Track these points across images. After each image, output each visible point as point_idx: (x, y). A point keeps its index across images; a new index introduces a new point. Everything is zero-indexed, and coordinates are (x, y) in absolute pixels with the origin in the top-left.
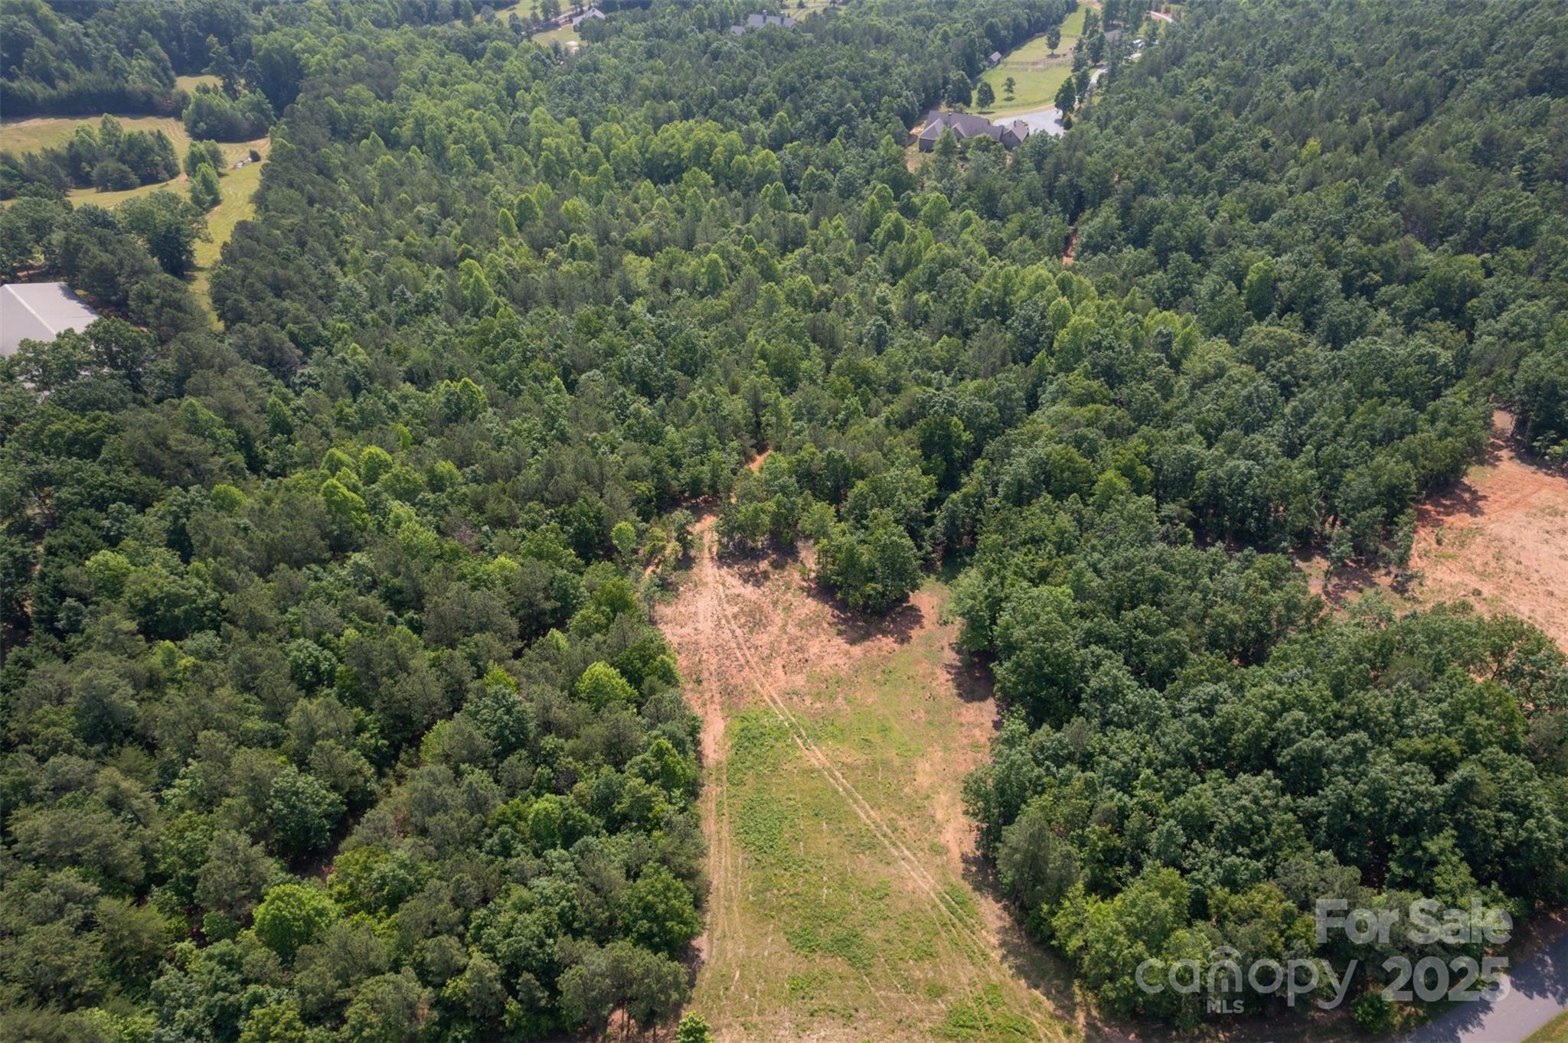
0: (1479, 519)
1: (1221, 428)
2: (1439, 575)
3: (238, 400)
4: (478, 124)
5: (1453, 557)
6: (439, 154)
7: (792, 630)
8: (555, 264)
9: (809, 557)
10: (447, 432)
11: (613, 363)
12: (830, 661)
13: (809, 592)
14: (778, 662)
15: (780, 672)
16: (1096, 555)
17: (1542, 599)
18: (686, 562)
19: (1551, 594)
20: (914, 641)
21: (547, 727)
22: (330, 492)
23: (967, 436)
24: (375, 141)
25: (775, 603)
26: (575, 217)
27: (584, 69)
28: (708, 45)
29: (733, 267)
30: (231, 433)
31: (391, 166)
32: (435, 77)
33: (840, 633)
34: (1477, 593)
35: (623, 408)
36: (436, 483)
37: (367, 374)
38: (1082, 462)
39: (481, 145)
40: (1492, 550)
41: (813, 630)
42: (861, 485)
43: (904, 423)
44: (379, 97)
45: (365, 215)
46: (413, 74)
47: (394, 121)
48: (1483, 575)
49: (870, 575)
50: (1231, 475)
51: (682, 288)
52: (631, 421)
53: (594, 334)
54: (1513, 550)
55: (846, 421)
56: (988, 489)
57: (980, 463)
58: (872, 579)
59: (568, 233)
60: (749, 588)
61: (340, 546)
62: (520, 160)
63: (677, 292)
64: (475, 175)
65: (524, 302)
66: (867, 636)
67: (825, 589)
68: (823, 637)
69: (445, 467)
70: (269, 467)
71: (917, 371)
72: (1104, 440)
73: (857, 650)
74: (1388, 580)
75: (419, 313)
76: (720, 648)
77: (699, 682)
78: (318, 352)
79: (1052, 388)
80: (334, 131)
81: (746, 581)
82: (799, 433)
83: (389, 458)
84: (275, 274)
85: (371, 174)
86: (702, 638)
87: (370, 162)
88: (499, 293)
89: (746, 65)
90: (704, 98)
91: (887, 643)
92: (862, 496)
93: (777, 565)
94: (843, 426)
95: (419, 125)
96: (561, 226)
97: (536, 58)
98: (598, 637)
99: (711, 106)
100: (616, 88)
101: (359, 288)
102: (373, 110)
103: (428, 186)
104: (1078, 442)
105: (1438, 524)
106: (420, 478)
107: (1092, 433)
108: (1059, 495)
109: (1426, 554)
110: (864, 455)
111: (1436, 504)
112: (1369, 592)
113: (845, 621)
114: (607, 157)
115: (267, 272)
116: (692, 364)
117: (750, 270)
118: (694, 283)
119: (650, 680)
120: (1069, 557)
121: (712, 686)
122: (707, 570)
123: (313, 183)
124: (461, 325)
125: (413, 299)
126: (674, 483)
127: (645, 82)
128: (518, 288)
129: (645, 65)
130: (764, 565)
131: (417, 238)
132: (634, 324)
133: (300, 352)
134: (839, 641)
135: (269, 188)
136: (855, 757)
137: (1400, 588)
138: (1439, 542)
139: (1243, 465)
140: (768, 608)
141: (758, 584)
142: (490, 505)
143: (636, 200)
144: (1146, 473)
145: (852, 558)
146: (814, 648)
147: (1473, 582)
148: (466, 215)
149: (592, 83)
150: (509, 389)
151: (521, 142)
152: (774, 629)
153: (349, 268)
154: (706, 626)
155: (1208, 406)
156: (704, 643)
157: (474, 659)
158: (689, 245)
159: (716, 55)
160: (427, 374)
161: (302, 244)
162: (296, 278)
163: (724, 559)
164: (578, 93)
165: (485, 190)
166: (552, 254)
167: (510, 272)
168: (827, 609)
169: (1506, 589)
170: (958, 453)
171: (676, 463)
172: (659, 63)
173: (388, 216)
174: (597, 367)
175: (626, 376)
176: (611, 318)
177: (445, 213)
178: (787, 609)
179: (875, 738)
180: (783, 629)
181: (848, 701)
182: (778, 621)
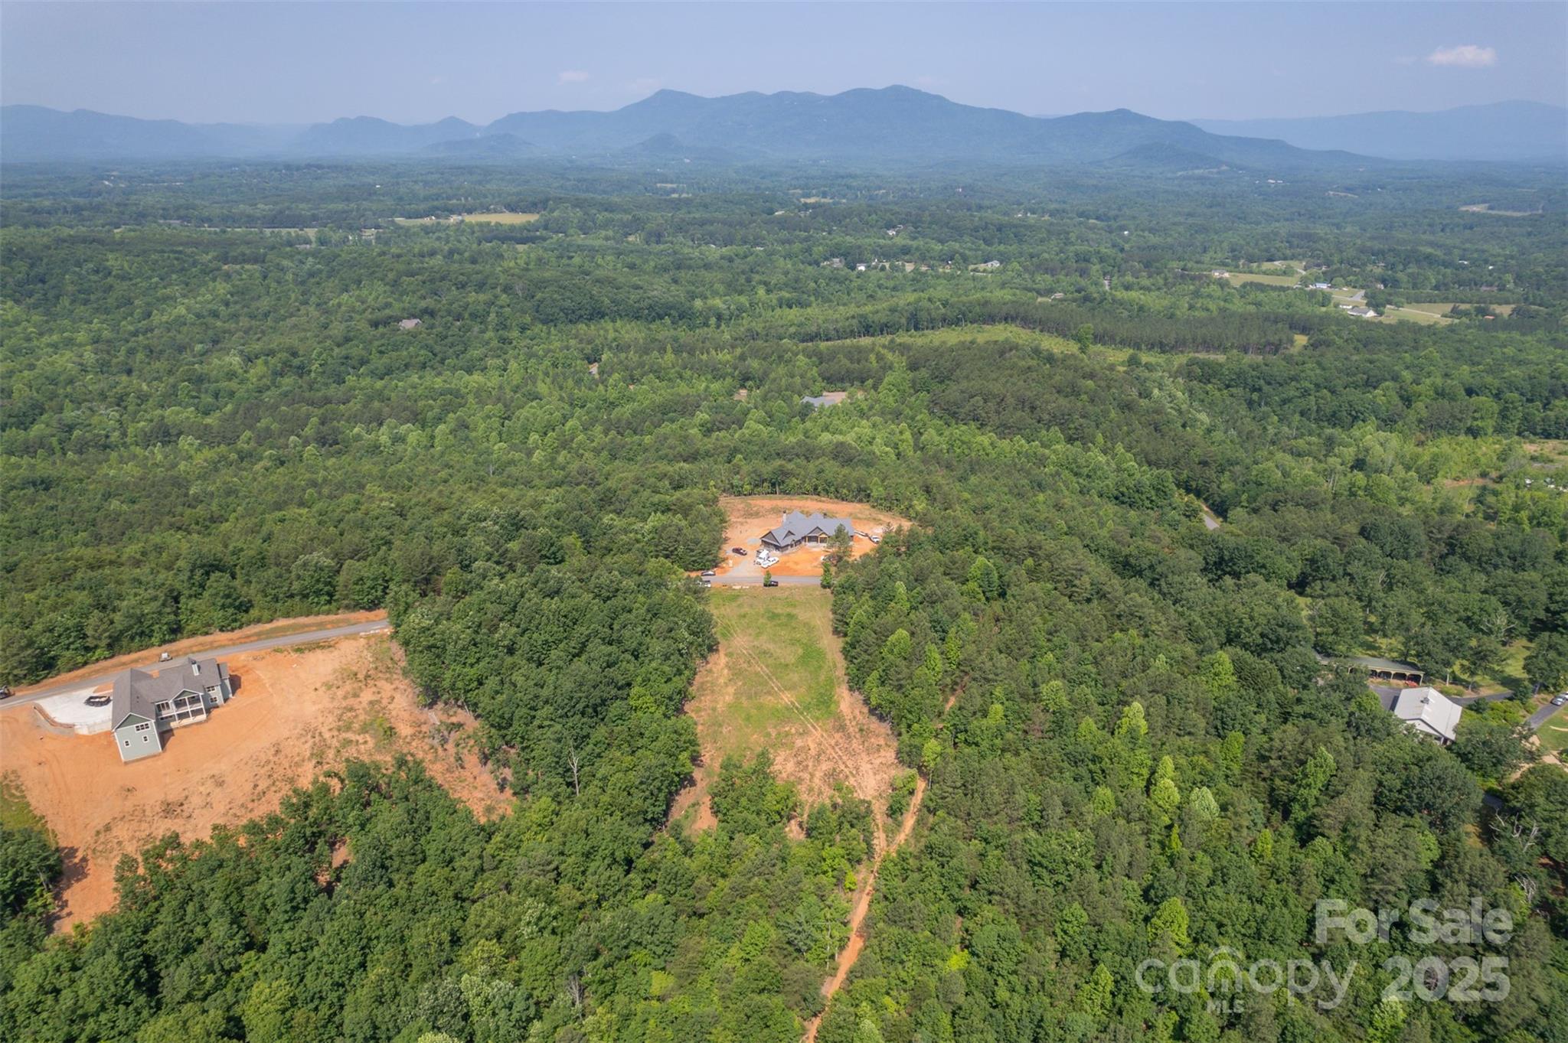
7: (806, 776)
14: (813, 752)
15: (812, 746)
41: (792, 779)
76: (853, 754)
77: (861, 730)
86: (866, 758)
121: (852, 729)
136: (768, 700)
146: (790, 766)
152: (818, 774)
154: (865, 767)
156: (864, 755)
178: (811, 790)
179: (754, 712)
180: (812, 775)
181: (769, 734)
182: (816, 780)
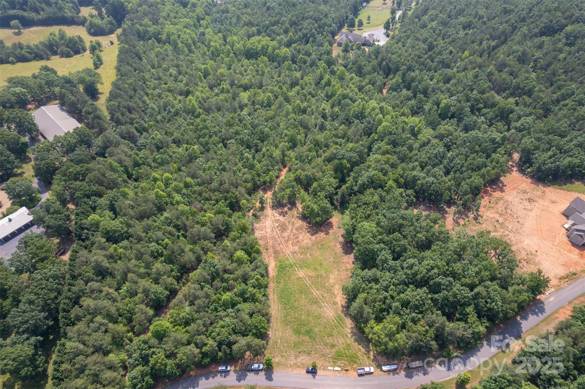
0: (503, 194)
1: (426, 164)
2: (488, 214)
3: (123, 157)
4: (188, 35)
5: (493, 208)
6: (175, 46)
7: (294, 231)
8: (217, 95)
9: (300, 206)
10: (189, 166)
11: (238, 137)
12: (305, 241)
13: (299, 218)
14: (290, 242)
15: (291, 245)
16: (385, 211)
17: (516, 224)
18: (262, 209)
19: (519, 222)
20: (330, 234)
21: (225, 271)
22: (157, 194)
23: (348, 165)
24: (153, 41)
25: (289, 222)
26: (222, 75)
27: (223, 12)
28: (266, 3)
29: (275, 96)
30: (122, 169)
31: (160, 52)
32: (172, 15)
33: (308, 232)
34: (498, 221)
35: (242, 154)
36: (187, 186)
37: (161, 142)
38: (383, 177)
39: (190, 44)
40: (505, 206)
41: (300, 231)
42: (315, 184)
43: (329, 160)
44: (154, 24)
45: (153, 74)
46: (164, 14)
47: (159, 33)
48: (501, 215)
49: (318, 215)
50: (427, 183)
51: (259, 105)
52: (245, 160)
53: (231, 125)
54: (510, 206)
55: (311, 160)
56: (354, 184)
57: (352, 174)
58: (319, 217)
59: (221, 81)
60: (282, 217)
61: (161, 209)
62: (203, 49)
63: (257, 106)
64: (188, 55)
65: (208, 111)
66: (316, 232)
67: (304, 217)
68: (303, 233)
69: (189, 180)
70: (134, 177)
71: (333, 139)
72: (390, 169)
73: (313, 238)
74: (472, 216)
75: (175, 115)
76: (273, 238)
77: (267, 249)
78: (145, 134)
79: (376, 146)
80: (139, 37)
81: (281, 215)
82: (297, 164)
83: (171, 176)
84: (128, 105)
85: (153, 55)
87: (152, 49)
88: (200, 108)
89: (279, 13)
90: (264, 26)
91: (322, 235)
92: (315, 188)
93: (290, 209)
94: (310, 161)
95: (168, 35)
96: (218, 79)
97: (206, 6)
98: (238, 241)
99: (267, 29)
100: (234, 20)
101: (155, 107)
102: (152, 29)
103: (173, 60)
104: (382, 170)
105: (491, 195)
106: (182, 185)
107: (386, 167)
108: (375, 188)
109: (485, 207)
110: (316, 174)
111: (491, 188)
112: (467, 220)
113: (310, 227)
114: (232, 50)
115: (125, 104)
116: (263, 138)
117: (281, 98)
118: (263, 103)
119: (253, 255)
120: (377, 210)
121: (271, 250)
122: (269, 211)
123: (135, 63)
124: (189, 120)
125: (173, 110)
126: (258, 182)
127: (244, 19)
128: (206, 105)
129: (245, 11)
130: (286, 209)
131: (171, 84)
132: (244, 122)
133: (139, 134)
134: (308, 234)
135: (121, 66)
136: (312, 273)
137: (476, 219)
138: (490, 202)
139: (431, 179)
140: (287, 224)
141: (284, 216)
142: (204, 194)
143: (242, 66)
144: (402, 180)
145: (312, 210)
146: (301, 238)
147: (497, 217)
148: (186, 73)
149: (226, 18)
150: (206, 149)
151: (203, 43)
152: (289, 231)
153: (150, 97)
154: (269, 230)
155: (423, 156)
156: (268, 236)
157: (203, 249)
158: (260, 87)
159: (268, 9)
160: (180, 141)
161: (135, 91)
162: (135, 106)
163: (274, 207)
164: (221, 22)
165: (192, 62)
166: (216, 91)
167: (203, 99)
168: (305, 224)
169: (506, 220)
170: (345, 171)
171: (259, 175)
172: (249, 10)
173: (161, 74)
174: (233, 138)
175: (242, 142)
176: (237, 120)
177: (180, 73)
178: (293, 224)
179: (318, 267)
180: (292, 231)
181: (311, 255)
182: (290, 228)
